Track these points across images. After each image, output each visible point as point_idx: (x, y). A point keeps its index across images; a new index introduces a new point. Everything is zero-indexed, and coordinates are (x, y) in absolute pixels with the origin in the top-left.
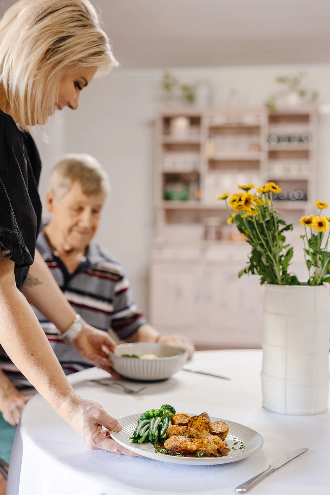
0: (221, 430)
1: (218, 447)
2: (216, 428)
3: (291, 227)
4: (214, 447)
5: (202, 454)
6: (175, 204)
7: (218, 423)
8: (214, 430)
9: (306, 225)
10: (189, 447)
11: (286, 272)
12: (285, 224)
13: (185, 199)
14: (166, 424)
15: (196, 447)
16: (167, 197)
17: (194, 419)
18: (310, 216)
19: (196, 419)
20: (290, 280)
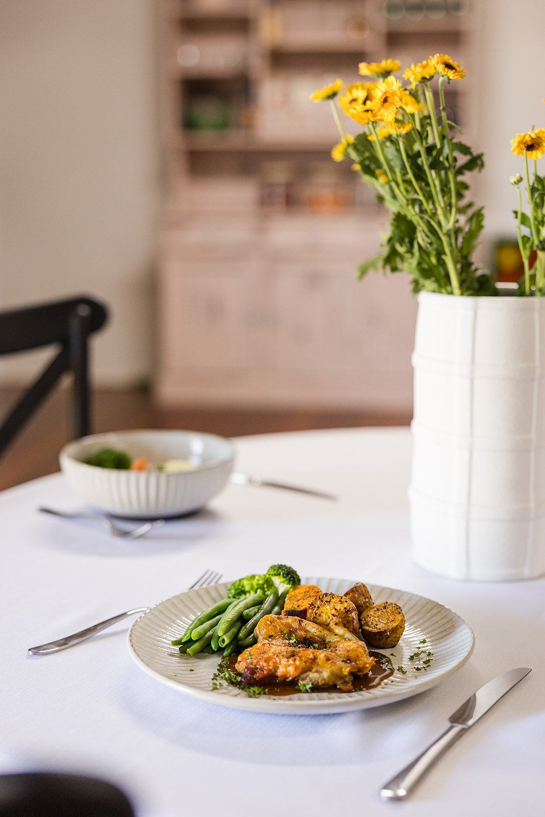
0: (383, 625)
1: (352, 669)
2: (377, 619)
3: (479, 162)
4: (341, 669)
5: (310, 686)
6: (207, 139)
7: (385, 608)
8: (370, 624)
9: (529, 153)
10: (280, 672)
11: (469, 264)
12: (471, 153)
13: (224, 125)
14: (262, 611)
15: (295, 670)
16: (189, 124)
17: (322, 601)
18: (537, 131)
19: (327, 601)
20: (476, 285)
